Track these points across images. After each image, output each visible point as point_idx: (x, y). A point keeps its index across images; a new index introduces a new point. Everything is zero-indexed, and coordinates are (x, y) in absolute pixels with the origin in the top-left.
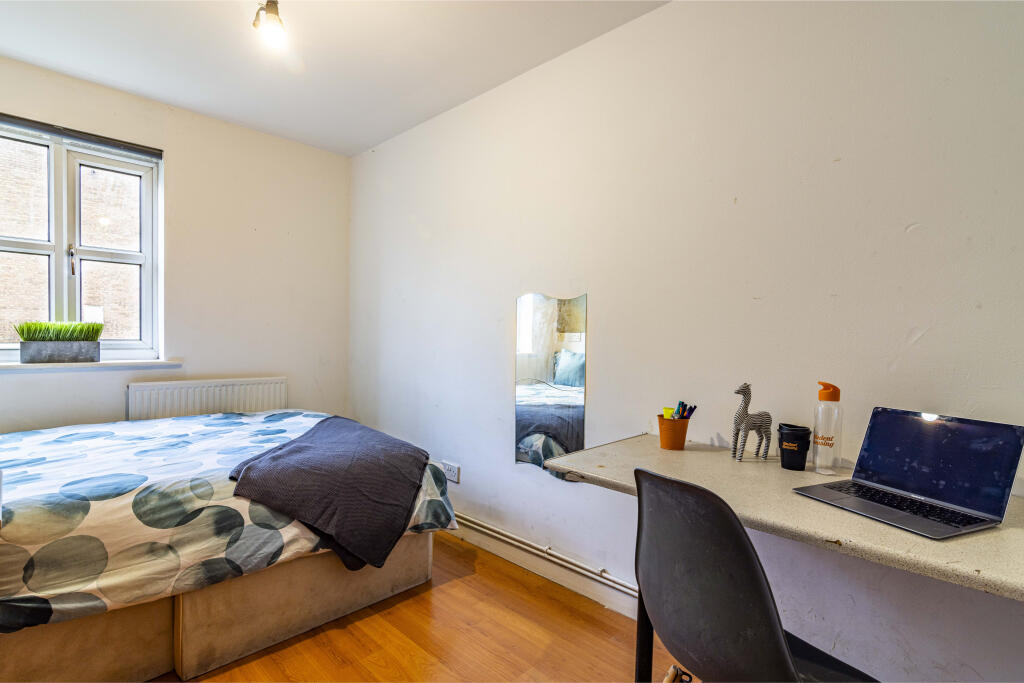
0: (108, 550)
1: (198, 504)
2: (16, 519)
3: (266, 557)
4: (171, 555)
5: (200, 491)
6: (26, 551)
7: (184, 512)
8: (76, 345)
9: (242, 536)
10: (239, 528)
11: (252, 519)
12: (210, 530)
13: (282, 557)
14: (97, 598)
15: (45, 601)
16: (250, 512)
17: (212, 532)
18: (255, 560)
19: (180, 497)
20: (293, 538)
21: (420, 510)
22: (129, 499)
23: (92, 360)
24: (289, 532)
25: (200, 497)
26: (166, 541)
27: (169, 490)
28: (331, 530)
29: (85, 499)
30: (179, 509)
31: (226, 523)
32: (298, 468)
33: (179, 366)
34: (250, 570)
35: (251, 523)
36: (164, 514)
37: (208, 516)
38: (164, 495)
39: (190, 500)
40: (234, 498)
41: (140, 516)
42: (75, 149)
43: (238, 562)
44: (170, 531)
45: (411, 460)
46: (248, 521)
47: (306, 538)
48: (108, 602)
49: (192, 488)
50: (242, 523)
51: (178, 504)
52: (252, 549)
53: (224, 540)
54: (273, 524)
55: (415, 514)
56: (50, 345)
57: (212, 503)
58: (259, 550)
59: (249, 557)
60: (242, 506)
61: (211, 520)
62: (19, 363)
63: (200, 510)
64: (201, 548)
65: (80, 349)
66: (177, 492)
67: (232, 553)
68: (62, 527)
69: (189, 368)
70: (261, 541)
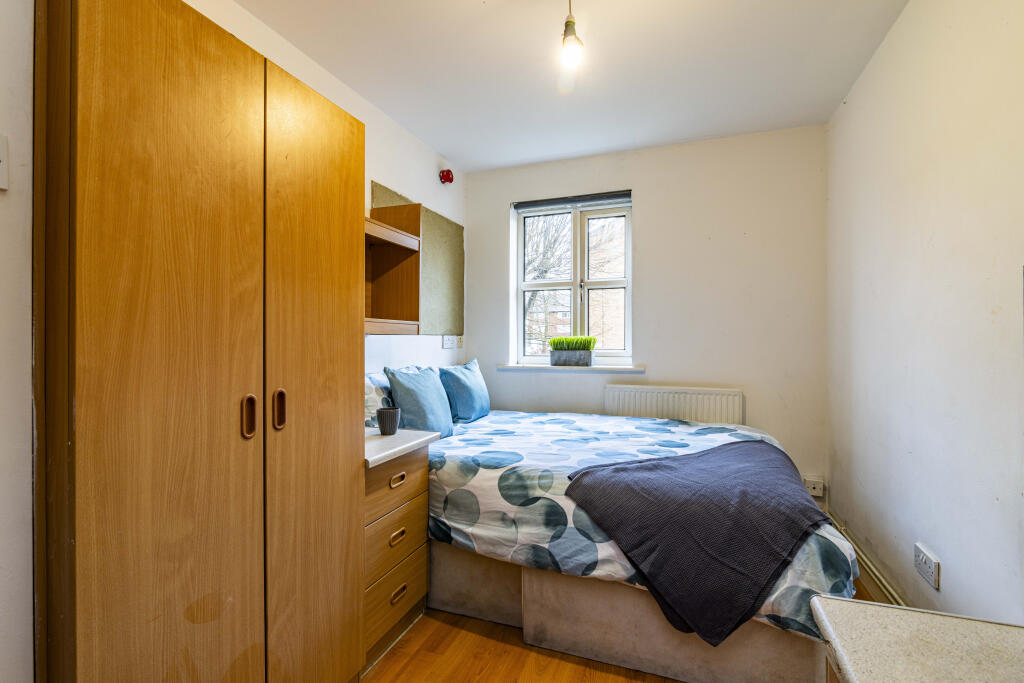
0: (481, 507)
1: (538, 493)
2: (445, 468)
3: (581, 565)
4: (513, 529)
5: (543, 481)
6: (444, 490)
7: (526, 496)
8: (578, 353)
9: (564, 535)
10: (563, 527)
11: (574, 522)
12: (541, 519)
13: (596, 573)
14: (471, 541)
15: (449, 528)
16: (574, 515)
17: (542, 521)
18: (571, 564)
19: (528, 482)
20: (609, 559)
21: (783, 596)
22: (499, 473)
23: (587, 365)
24: (606, 550)
25: (541, 487)
26: (512, 515)
27: (525, 474)
28: (645, 567)
29: (479, 465)
30: (524, 493)
31: (554, 517)
32: (629, 486)
33: (643, 372)
34: (566, 571)
35: (572, 526)
36: (514, 493)
37: (542, 506)
38: (520, 477)
39: (533, 488)
40: (564, 497)
41: (501, 488)
42: (585, 209)
43: (557, 559)
44: (515, 508)
45: (783, 518)
46: (571, 524)
47: (622, 565)
48: (477, 547)
49: (540, 478)
50: (565, 524)
51: (525, 487)
52: (570, 551)
53: (548, 533)
54: (592, 536)
55: (772, 598)
56: (565, 353)
57: (547, 495)
58: (575, 556)
59: (566, 557)
60: (569, 506)
61: (543, 510)
62: (549, 366)
63: (538, 499)
64: (532, 533)
65: (581, 355)
66: (529, 478)
67: (554, 547)
68: (460, 481)
69: (651, 375)
70: (578, 547)
